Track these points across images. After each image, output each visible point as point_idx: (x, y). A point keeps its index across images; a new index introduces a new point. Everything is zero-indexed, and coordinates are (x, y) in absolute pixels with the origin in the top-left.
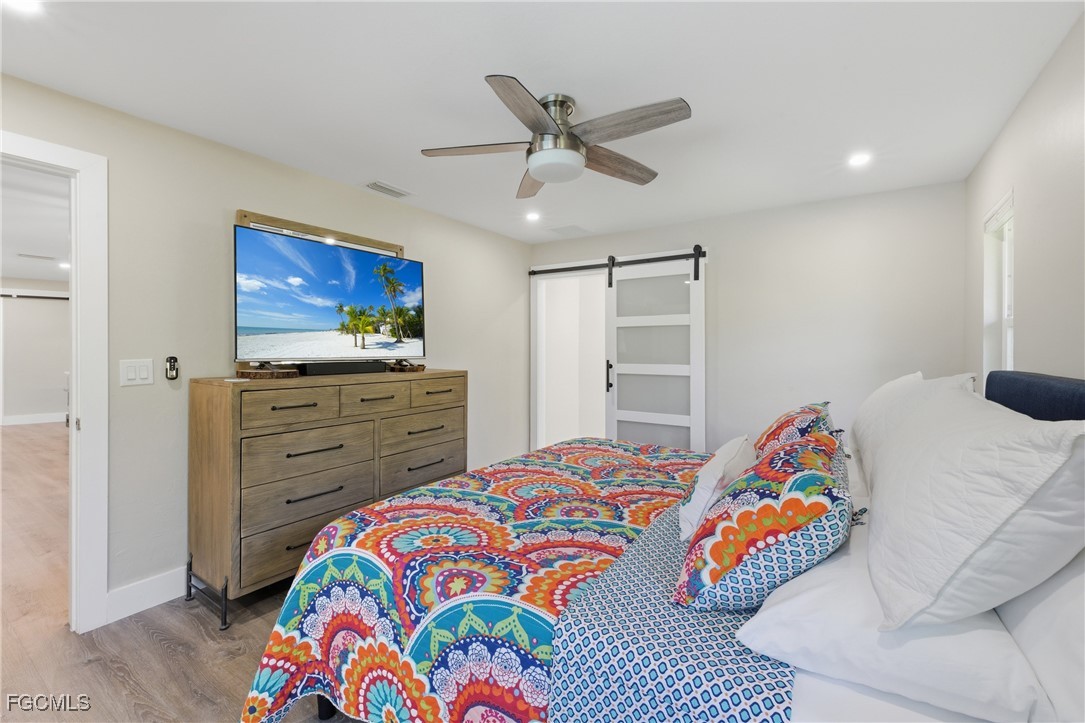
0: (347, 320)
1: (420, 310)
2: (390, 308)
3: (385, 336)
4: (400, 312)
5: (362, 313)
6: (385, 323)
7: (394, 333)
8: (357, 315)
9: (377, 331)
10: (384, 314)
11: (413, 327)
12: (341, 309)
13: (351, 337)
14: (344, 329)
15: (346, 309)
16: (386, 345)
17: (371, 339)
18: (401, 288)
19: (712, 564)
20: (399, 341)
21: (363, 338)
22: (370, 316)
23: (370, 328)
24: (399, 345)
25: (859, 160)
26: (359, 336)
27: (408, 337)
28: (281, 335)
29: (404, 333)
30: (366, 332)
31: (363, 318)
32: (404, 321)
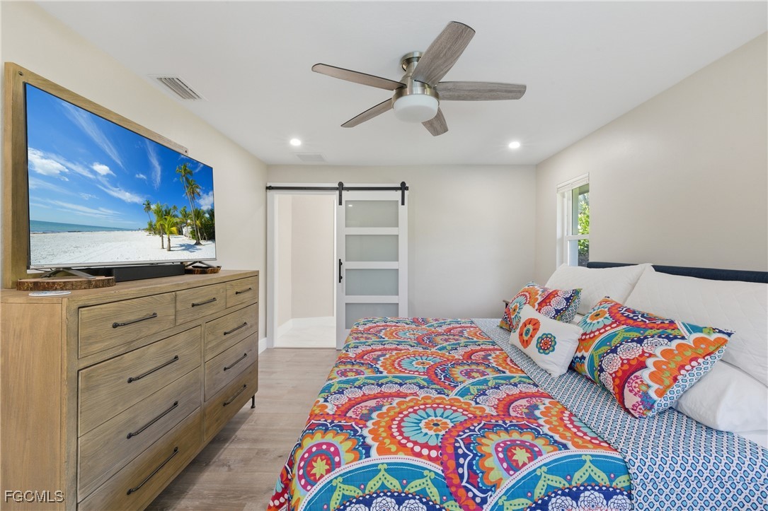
0: (154, 218)
1: (212, 213)
2: (190, 210)
3: (186, 239)
4: (198, 214)
5: (167, 213)
6: (187, 225)
7: (194, 235)
8: (164, 214)
9: (180, 233)
10: (186, 215)
11: (207, 231)
12: (148, 207)
13: (158, 237)
14: (152, 229)
15: (153, 207)
16: (188, 247)
17: (177, 240)
18: (198, 190)
19: (655, 386)
20: (198, 243)
21: (169, 240)
22: (175, 216)
23: (174, 229)
24: (198, 247)
25: (514, 145)
26: (166, 237)
27: (205, 239)
28: (87, 234)
29: (201, 235)
30: (171, 233)
31: (168, 218)
32: (201, 223)
